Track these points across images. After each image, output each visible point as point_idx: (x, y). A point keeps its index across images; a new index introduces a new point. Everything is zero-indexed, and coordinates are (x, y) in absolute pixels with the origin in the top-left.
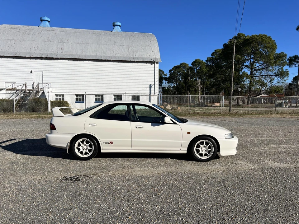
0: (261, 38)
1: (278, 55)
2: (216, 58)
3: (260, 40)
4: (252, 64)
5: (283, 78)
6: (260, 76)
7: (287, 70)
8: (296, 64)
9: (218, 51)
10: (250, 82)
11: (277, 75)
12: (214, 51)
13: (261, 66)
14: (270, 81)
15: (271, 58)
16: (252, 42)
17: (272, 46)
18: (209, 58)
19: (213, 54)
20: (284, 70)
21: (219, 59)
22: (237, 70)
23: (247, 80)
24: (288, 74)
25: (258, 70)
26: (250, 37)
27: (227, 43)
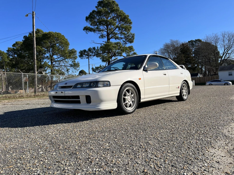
0: (57, 35)
1: (70, 51)
2: (17, 49)
3: (56, 36)
4: (51, 56)
5: (76, 68)
6: (59, 66)
7: (78, 63)
8: (85, 57)
9: (20, 43)
10: (52, 70)
11: (71, 66)
12: (15, 43)
13: (59, 58)
14: (67, 71)
15: (66, 52)
16: (50, 37)
17: (66, 42)
18: (10, 48)
19: (14, 45)
20: (76, 62)
21: (21, 50)
22: (39, 60)
23: (49, 69)
24: (79, 65)
25: (57, 61)
26: (48, 33)
27: (27, 36)
